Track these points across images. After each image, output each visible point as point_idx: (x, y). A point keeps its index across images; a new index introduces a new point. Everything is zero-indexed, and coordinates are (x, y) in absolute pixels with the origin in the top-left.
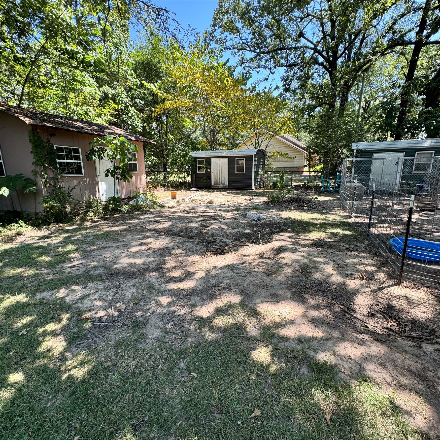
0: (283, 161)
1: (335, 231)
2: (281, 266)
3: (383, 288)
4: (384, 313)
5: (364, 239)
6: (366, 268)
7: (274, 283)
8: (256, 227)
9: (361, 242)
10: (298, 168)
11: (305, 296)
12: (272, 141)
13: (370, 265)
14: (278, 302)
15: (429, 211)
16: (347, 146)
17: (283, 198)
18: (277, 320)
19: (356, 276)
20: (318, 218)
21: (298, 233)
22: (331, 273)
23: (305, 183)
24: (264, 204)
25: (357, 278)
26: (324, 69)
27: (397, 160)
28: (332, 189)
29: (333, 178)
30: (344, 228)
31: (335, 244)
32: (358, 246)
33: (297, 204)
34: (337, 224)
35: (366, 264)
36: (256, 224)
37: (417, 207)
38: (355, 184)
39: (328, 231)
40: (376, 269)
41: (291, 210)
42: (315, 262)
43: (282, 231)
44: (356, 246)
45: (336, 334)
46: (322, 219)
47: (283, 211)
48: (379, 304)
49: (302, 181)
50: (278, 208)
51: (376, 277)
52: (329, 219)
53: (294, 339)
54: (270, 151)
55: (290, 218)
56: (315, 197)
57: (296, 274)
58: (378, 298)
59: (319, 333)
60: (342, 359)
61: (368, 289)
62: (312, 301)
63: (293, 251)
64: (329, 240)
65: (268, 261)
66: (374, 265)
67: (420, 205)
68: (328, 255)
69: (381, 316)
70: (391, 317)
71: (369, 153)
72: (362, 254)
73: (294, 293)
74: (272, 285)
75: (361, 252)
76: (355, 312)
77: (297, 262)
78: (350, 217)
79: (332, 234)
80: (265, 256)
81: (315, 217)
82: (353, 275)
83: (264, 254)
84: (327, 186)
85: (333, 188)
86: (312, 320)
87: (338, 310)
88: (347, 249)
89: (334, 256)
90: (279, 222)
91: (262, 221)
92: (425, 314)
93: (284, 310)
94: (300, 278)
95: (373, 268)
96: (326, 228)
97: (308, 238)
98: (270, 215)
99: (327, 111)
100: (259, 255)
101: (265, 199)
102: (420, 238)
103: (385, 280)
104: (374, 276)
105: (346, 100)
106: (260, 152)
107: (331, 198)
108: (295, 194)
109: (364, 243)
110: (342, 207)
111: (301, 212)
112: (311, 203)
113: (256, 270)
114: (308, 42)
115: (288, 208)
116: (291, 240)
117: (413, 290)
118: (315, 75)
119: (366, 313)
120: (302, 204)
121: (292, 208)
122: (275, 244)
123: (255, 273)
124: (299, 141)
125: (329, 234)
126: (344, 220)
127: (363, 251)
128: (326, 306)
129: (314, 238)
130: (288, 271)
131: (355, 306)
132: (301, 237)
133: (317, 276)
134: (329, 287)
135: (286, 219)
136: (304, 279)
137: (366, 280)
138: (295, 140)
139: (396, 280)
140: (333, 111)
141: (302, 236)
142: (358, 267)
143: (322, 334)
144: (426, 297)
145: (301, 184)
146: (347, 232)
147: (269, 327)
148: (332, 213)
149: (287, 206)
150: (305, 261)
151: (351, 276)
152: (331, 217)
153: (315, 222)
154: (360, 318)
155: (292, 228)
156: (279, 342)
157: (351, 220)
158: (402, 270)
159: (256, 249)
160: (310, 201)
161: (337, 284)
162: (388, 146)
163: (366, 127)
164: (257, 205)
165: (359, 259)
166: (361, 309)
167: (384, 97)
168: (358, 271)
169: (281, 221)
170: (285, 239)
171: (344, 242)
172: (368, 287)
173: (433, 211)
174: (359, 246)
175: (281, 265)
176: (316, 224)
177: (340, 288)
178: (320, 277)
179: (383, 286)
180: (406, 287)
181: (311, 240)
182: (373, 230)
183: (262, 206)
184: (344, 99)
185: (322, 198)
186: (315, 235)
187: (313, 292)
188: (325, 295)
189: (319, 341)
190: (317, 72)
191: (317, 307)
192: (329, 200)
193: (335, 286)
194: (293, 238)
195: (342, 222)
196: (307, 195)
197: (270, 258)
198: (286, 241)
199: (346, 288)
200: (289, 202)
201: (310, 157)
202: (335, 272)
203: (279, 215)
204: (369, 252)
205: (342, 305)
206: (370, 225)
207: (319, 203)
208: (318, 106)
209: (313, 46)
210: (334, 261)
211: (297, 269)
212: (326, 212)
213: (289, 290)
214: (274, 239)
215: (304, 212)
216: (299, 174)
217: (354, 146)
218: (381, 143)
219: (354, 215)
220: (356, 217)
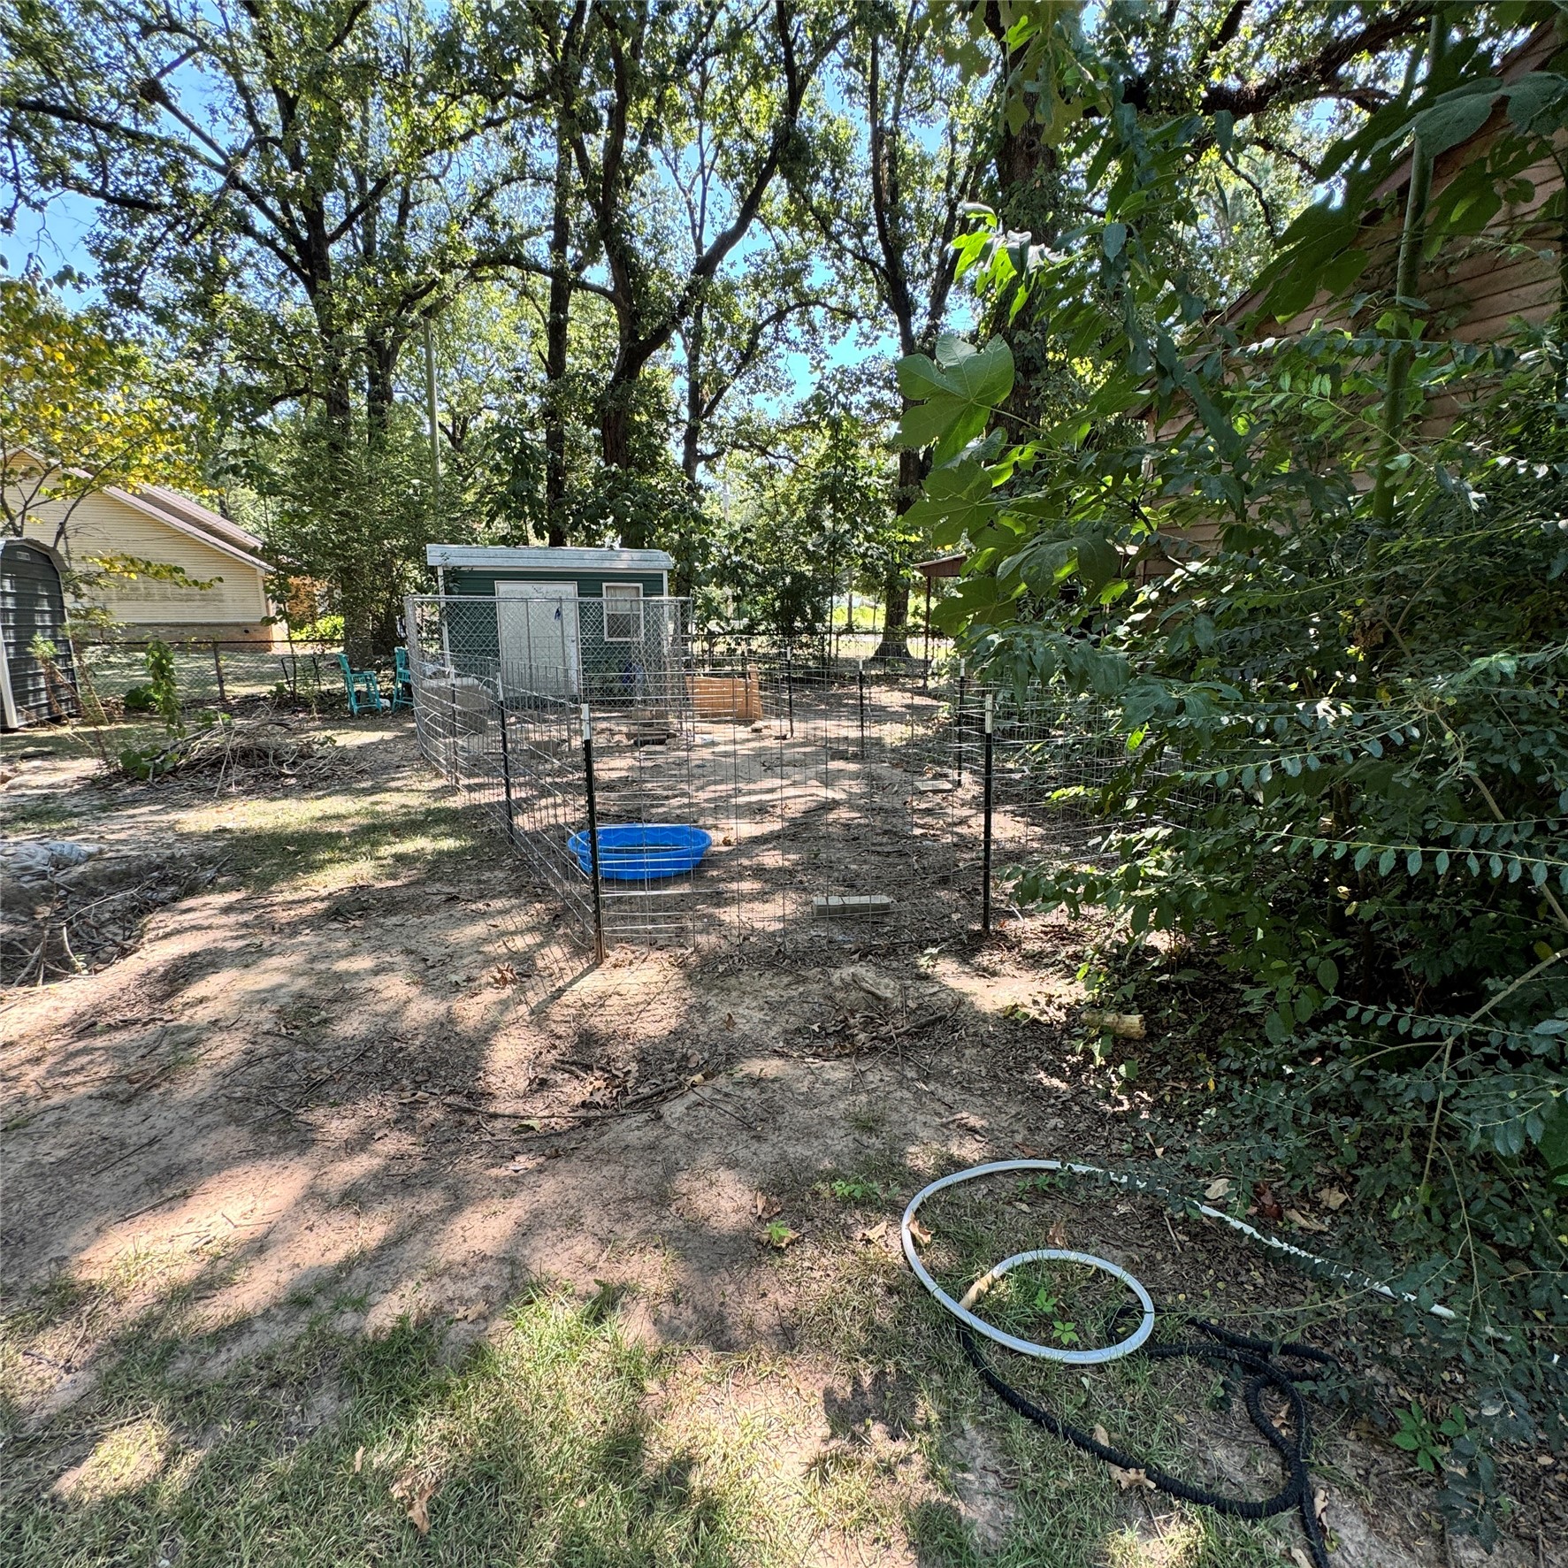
0: (165, 598)
1: (409, 846)
2: (188, 1041)
3: (561, 991)
4: (573, 1063)
5: (500, 854)
6: (510, 944)
7: (160, 1122)
8: (48, 900)
9: (494, 864)
10: (245, 628)
11: (311, 1118)
12: (86, 511)
13: (522, 933)
14: (186, 1196)
15: (654, 743)
16: (415, 553)
17: (184, 753)
18: (188, 1271)
19: (483, 981)
20: (342, 811)
21: (265, 883)
22: (404, 998)
23: (280, 688)
24: (86, 788)
25: (489, 984)
26: (283, 265)
27: (556, 606)
28: (387, 703)
29: (386, 665)
30: (437, 830)
31: (412, 891)
32: (484, 882)
33: (252, 772)
34: (413, 822)
35: (512, 933)
36: (44, 888)
37: (629, 736)
38: (450, 681)
39: (385, 851)
40: (539, 939)
41: (224, 796)
42: (339, 977)
43: (191, 891)
44: (479, 881)
45: (431, 1201)
46: (358, 813)
47: (189, 806)
48: (557, 1042)
49: (270, 677)
50: (164, 800)
51: (540, 964)
52: (387, 808)
53: (274, 1311)
54: (81, 555)
55: (225, 830)
56: (321, 736)
57: (263, 1050)
58: (553, 1026)
59: (371, 1231)
60: (457, 1278)
61: (523, 1009)
62: (339, 1127)
63: (249, 957)
64: (391, 883)
65: (120, 1037)
66: (531, 930)
67: (634, 729)
68: (388, 939)
69: (566, 1076)
70: (588, 1068)
71: (483, 581)
72: (498, 904)
73: (262, 1128)
74: (154, 1133)
75: (494, 897)
76: (490, 1096)
77: (264, 1001)
78: (452, 790)
79: (400, 858)
80: (103, 1022)
81: (330, 812)
82: (474, 980)
83: (102, 1013)
84: (367, 694)
85: (390, 698)
86: (345, 1195)
87: (438, 1115)
88: (452, 899)
89: (408, 937)
90: (172, 857)
91: (81, 869)
92: (664, 1024)
93: (217, 1218)
94: (284, 1059)
95: (530, 939)
96: (375, 844)
97: (309, 894)
98: (122, 836)
99: (324, 421)
100: (72, 1023)
101: (88, 766)
102: (639, 820)
103: (562, 965)
104: (534, 965)
105: (386, 395)
106: (23, 556)
107: (388, 735)
108: (238, 733)
109: (502, 868)
110: (426, 762)
111: (273, 799)
112: (311, 762)
113: (57, 1098)
114: (193, 135)
115: (213, 790)
116: (232, 919)
117: (633, 968)
118: (248, 275)
119: (522, 1085)
120: (273, 767)
121: (233, 789)
122: (157, 954)
123: (51, 1118)
124: (231, 519)
125: (390, 861)
126: (437, 805)
127: (501, 894)
128: (397, 1122)
129: (332, 889)
130: (227, 1049)
131: (492, 1079)
132: (280, 899)
133: (352, 1026)
134: (401, 1049)
135: (207, 837)
136: (301, 1055)
137: (514, 981)
138: (213, 517)
139: (591, 955)
140: (344, 428)
141: (283, 893)
142: (487, 948)
143: (384, 1228)
144: (661, 977)
145: (264, 690)
146: (448, 844)
147: (149, 1322)
148: (393, 784)
149: (210, 785)
150: (301, 983)
151: (469, 986)
152: (390, 803)
153: (334, 827)
154: (507, 1112)
155: (239, 871)
156: (203, 1361)
157: (457, 802)
158: (597, 920)
159: (52, 1002)
160: (304, 754)
161: (427, 1028)
162: (533, 563)
163: (470, 497)
164: (46, 797)
165: (491, 922)
166: (510, 1080)
167: (502, 410)
168: (489, 961)
169: (181, 850)
170: (206, 923)
171: (440, 879)
172: (520, 1003)
173: (661, 742)
174: (487, 882)
175: (192, 1033)
176: (339, 836)
177: (438, 1038)
178: (363, 1028)
179: (560, 984)
180: (615, 966)
181: (322, 900)
182: (523, 822)
183: (75, 800)
184: (380, 394)
185: (351, 739)
186: (336, 878)
187: (344, 1089)
188: (388, 1082)
189: (376, 1259)
190: (256, 265)
191: (361, 1142)
192: (382, 741)
193: (421, 1038)
194: (243, 911)
195: (429, 812)
196: (292, 732)
197: (135, 1022)
198: (210, 927)
199: (458, 1029)
200: (213, 765)
201: (284, 586)
202: (414, 991)
203: (171, 828)
204: (517, 893)
205: (451, 1093)
206: (510, 808)
207: (344, 756)
208: (283, 398)
209: (221, 162)
210: (408, 952)
211: (266, 1027)
212: (373, 787)
213: (239, 1122)
214: (151, 935)
215: (286, 796)
216: (254, 651)
217: (435, 554)
218: (510, 551)
219: (464, 781)
220: (470, 788)
